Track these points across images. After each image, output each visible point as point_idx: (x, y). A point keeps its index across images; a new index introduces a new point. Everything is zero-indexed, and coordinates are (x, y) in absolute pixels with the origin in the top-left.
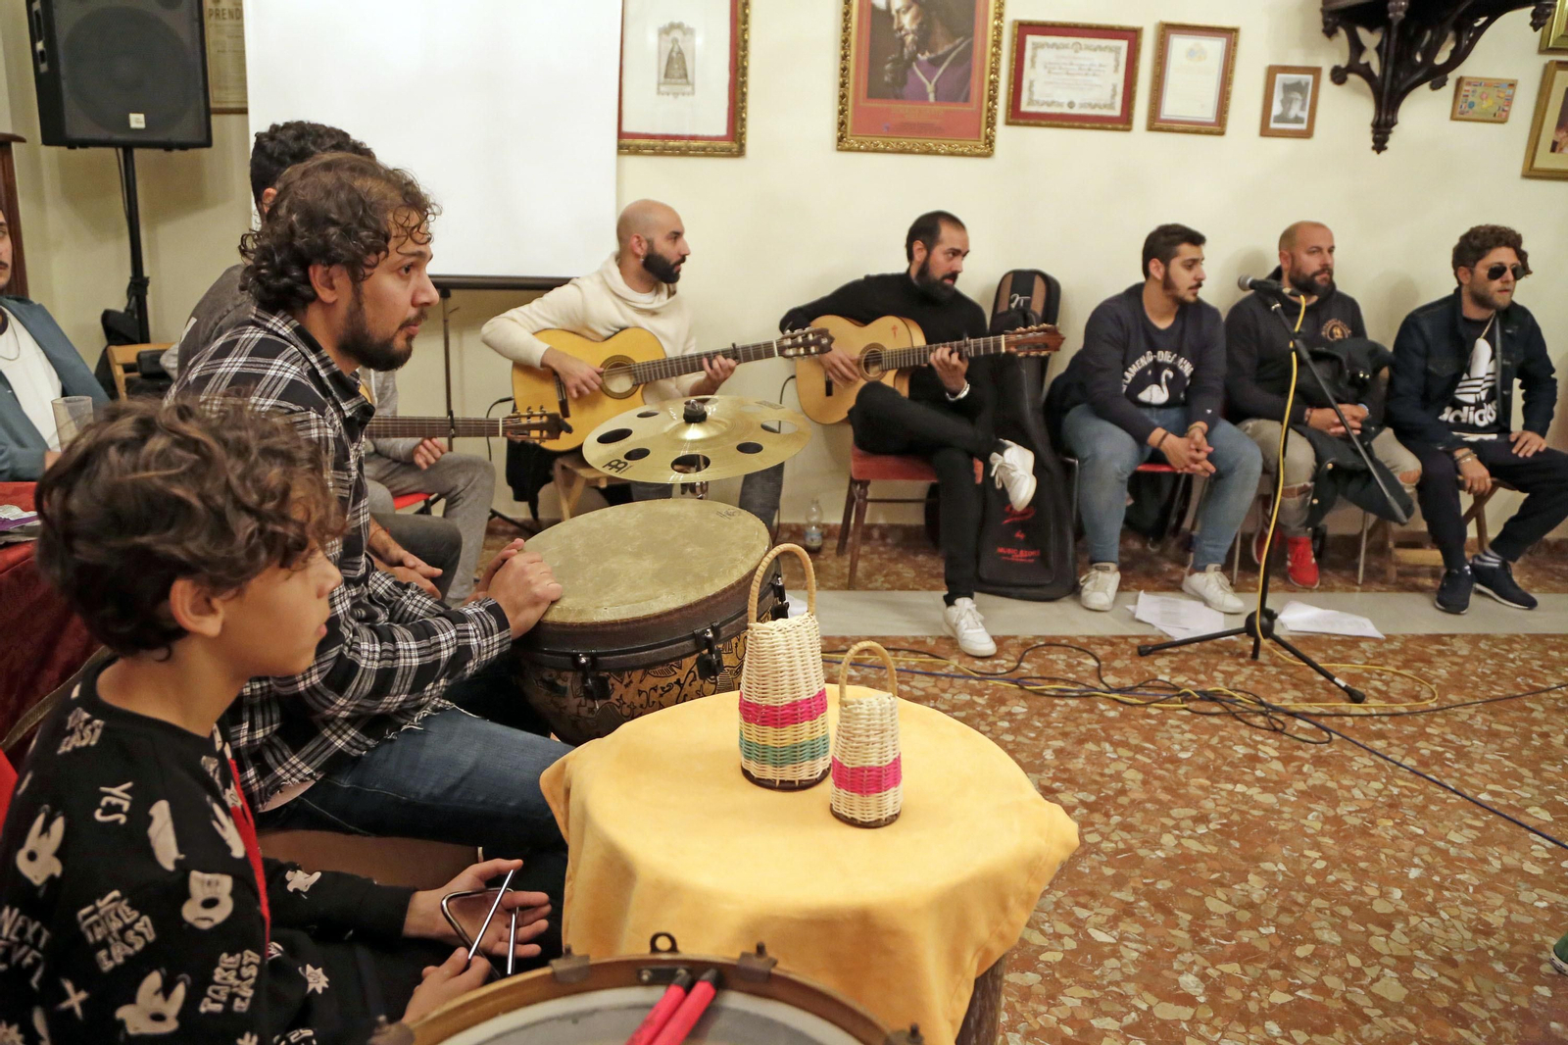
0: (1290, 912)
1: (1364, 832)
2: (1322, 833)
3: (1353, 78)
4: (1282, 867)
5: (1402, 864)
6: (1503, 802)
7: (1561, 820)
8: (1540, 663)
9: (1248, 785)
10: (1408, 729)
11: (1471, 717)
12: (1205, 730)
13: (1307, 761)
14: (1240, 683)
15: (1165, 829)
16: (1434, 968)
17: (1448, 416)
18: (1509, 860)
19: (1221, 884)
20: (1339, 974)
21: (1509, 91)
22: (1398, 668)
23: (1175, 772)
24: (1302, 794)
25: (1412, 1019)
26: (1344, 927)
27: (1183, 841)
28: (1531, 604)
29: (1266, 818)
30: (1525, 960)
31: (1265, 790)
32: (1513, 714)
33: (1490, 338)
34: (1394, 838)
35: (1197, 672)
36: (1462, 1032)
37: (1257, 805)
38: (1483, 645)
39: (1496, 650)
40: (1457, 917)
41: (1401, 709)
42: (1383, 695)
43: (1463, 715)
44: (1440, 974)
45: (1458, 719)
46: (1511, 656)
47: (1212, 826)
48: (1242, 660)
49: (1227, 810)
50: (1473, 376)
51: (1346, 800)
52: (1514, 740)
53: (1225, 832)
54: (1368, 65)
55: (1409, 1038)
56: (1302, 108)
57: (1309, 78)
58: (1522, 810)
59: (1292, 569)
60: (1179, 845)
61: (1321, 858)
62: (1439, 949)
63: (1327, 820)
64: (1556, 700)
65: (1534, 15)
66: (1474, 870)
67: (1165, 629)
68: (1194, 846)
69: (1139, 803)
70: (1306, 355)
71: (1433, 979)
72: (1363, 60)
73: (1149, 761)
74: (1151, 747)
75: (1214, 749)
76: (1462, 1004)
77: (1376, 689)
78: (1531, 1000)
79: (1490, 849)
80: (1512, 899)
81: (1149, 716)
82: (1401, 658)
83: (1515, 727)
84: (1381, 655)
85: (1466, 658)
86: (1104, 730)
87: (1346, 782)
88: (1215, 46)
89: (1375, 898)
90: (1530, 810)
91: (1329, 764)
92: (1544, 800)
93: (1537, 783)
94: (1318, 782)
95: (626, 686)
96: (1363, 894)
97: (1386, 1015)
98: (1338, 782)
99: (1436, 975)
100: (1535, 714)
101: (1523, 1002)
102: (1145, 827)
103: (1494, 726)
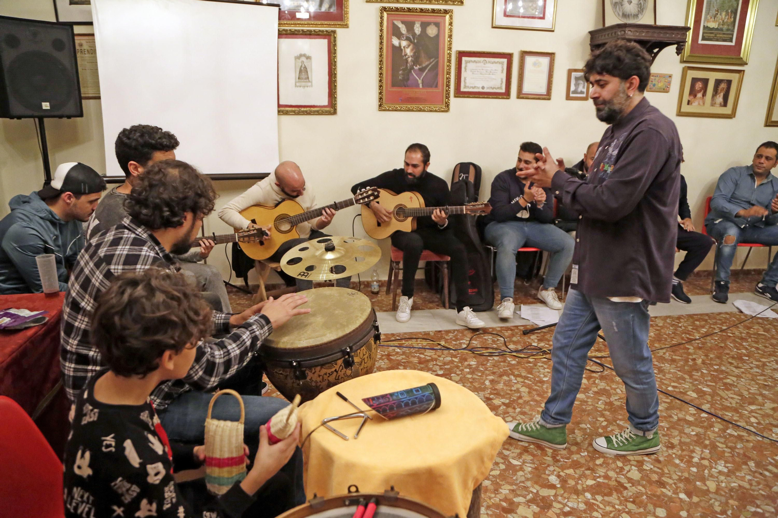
2: (605, 410)
4: (589, 426)
6: (677, 390)
7: (701, 396)
8: (691, 327)
11: (664, 353)
13: (597, 378)
16: (652, 464)
18: (681, 416)
20: (614, 470)
21: (669, 79)
23: (542, 387)
24: (596, 393)
25: (643, 486)
28: (688, 301)
29: (581, 405)
30: (687, 457)
32: (681, 351)
35: (549, 341)
36: (664, 490)
38: (668, 321)
39: (674, 323)
43: (661, 352)
44: (654, 467)
45: (659, 355)
46: (680, 325)
51: (614, 394)
52: (682, 363)
55: (642, 494)
58: (685, 393)
61: (605, 421)
63: (606, 404)
64: (698, 343)
65: (677, 49)
66: (667, 421)
67: (535, 322)
69: (527, 402)
71: (651, 469)
73: (530, 383)
74: (531, 376)
76: (663, 478)
78: (689, 474)
79: (673, 411)
80: (682, 432)
81: (530, 362)
83: (682, 357)
85: (662, 327)
86: (510, 370)
87: (613, 386)
88: (545, 61)
90: (688, 393)
91: (606, 379)
92: (694, 388)
93: (691, 381)
94: (602, 387)
95: (314, 373)
97: (633, 486)
98: (610, 387)
99: (652, 467)
100: (690, 351)
101: (686, 475)
102: (531, 412)
103: (674, 357)
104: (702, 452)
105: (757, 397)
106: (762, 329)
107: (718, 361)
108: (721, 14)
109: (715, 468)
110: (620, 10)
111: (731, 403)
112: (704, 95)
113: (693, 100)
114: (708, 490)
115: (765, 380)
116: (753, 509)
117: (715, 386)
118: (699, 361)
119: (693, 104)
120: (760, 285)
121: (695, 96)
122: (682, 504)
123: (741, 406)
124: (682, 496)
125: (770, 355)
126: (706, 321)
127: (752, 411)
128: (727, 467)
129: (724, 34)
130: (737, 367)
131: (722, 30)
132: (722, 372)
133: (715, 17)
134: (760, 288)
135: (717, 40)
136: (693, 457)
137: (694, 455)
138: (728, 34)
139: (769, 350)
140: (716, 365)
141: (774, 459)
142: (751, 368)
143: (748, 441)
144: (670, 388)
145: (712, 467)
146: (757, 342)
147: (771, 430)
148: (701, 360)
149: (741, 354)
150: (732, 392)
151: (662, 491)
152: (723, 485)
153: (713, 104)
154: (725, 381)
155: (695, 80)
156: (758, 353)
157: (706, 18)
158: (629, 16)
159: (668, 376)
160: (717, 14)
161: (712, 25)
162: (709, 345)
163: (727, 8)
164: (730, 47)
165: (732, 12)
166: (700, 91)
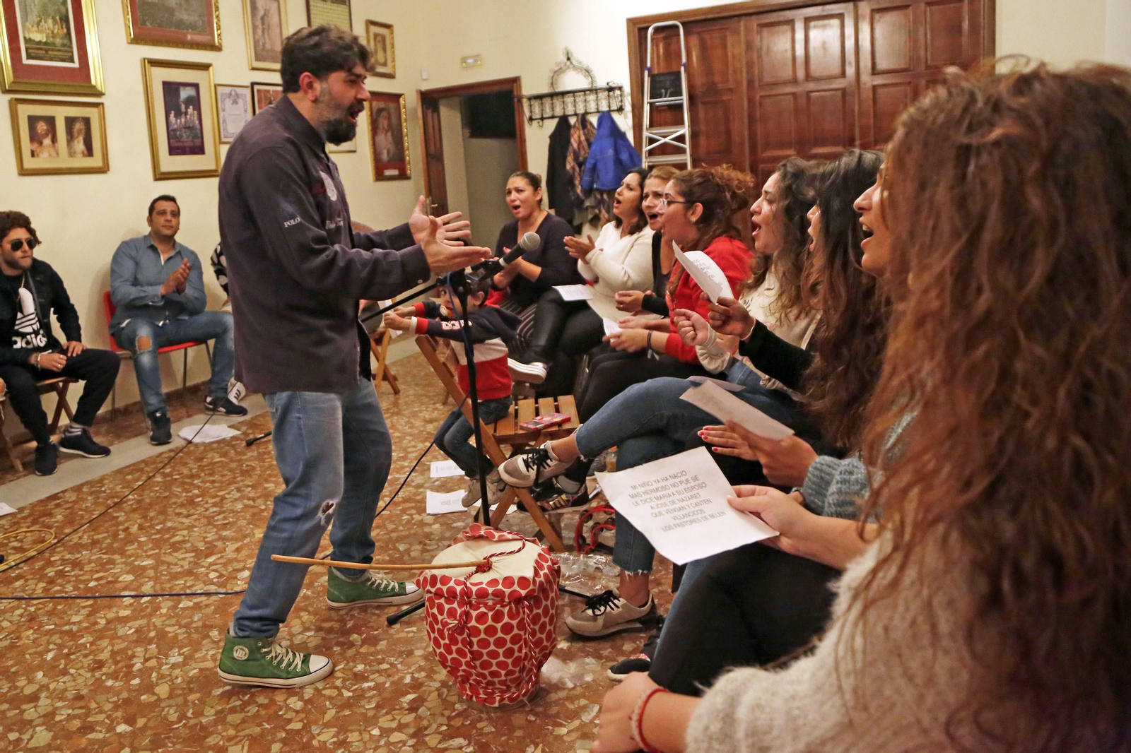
1: (13, 647)
5: (41, 654)
7: (139, 575)
8: (120, 486)
10: (38, 565)
11: (80, 538)
16: (69, 708)
17: (20, 344)
18: (111, 615)
22: (28, 527)
26: (5, 717)
28: (105, 452)
30: (124, 669)
32: (106, 525)
33: (27, 287)
34: (35, 640)
36: (91, 736)
38: (85, 489)
39: (93, 489)
40: (82, 667)
41: (32, 553)
42: (17, 550)
43: (75, 538)
44: (74, 709)
45: (71, 543)
46: (103, 489)
50: (26, 314)
52: (108, 541)
58: (116, 581)
62: (70, 695)
64: (132, 505)
66: (89, 633)
71: (69, 715)
76: (89, 719)
77: (14, 548)
78: (129, 691)
79: (98, 615)
80: (114, 637)
82: (29, 520)
83: (107, 532)
84: (17, 523)
85: (75, 502)
89: (24, 686)
90: (120, 579)
92: (128, 568)
93: (124, 560)
96: (16, 688)
99: (71, 711)
100: (120, 519)
101: (125, 695)
103: (95, 537)
104: (146, 650)
105: (216, 543)
106: (217, 455)
107: (161, 518)
108: (46, 22)
109: (166, 664)
111: (182, 566)
112: (54, 140)
113: (38, 150)
114: (159, 700)
115: (225, 518)
116: (221, 692)
117: (158, 554)
118: (134, 529)
119: (41, 155)
120: (209, 399)
121: (41, 143)
122: (122, 740)
123: (196, 563)
124: (122, 728)
125: (229, 484)
126: (142, 470)
127: (210, 565)
128: (182, 654)
129: (59, 51)
130: (188, 516)
131: (53, 44)
132: (168, 530)
133: (38, 24)
134: (210, 403)
135: (51, 60)
136: (133, 665)
137: (135, 660)
138: (66, 51)
139: (228, 477)
140: (158, 524)
142: (207, 510)
143: (207, 606)
144: (92, 584)
145: (161, 665)
146: (212, 474)
147: (236, 578)
148: (136, 526)
149: (191, 497)
150: (183, 551)
151: (90, 740)
152: (179, 680)
153: (72, 154)
154: (172, 540)
155: (33, 120)
156: (214, 487)
157: (24, 26)
159: (87, 568)
160: (40, 21)
161: (38, 37)
162: (148, 501)
163: (53, 14)
164: (73, 69)
165: (61, 19)
166: (46, 135)
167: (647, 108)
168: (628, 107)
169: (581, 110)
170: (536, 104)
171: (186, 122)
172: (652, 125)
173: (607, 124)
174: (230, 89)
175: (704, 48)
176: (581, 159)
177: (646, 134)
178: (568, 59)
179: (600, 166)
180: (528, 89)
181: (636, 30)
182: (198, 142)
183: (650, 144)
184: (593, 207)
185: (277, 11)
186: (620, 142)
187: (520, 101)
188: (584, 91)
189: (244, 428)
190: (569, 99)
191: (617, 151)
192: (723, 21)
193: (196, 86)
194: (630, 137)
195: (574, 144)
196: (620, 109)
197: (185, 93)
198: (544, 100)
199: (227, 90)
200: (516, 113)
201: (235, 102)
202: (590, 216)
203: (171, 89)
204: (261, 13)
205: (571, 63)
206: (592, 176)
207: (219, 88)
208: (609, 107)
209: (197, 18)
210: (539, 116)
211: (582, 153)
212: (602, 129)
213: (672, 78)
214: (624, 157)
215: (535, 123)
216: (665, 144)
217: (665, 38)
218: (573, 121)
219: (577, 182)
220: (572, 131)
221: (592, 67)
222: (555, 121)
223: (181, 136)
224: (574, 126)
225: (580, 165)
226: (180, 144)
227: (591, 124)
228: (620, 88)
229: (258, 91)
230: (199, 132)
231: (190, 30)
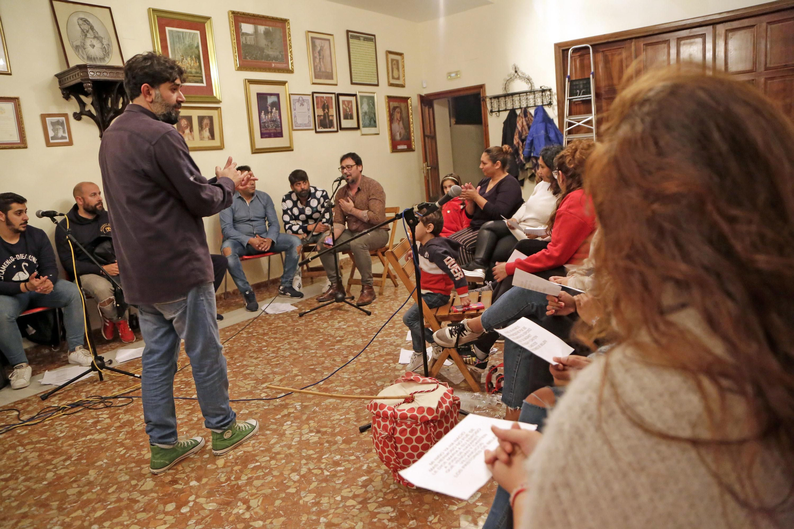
0: (107, 477)
2: (126, 439)
3: (84, 117)
4: (105, 461)
9: (92, 434)
12: (73, 420)
13: (122, 413)
14: (93, 393)
15: (48, 471)
19: (75, 481)
20: (128, 491)
23: (56, 444)
24: (118, 427)
25: (156, 492)
26: (131, 471)
27: (57, 472)
28: (221, 317)
29: (100, 444)
31: (101, 433)
35: (72, 396)
36: (175, 486)
37: (96, 441)
47: (73, 459)
48: (95, 383)
49: (80, 450)
51: (137, 421)
53: (80, 459)
54: (89, 111)
55: (153, 499)
56: (64, 132)
57: (63, 118)
59: (122, 336)
60: (56, 474)
61: (124, 449)
63: (128, 433)
66: (187, 425)
67: (56, 384)
68: (63, 471)
69: (36, 466)
70: (75, 240)
72: (87, 109)
73: (43, 445)
74: (45, 438)
75: (77, 426)
76: (177, 476)
78: (202, 462)
79: (194, 415)
81: (46, 425)
86: (18, 442)
87: (137, 415)
88: (9, 106)
91: (131, 410)
94: (125, 420)
96: (141, 454)
97: (145, 496)
98: (134, 416)
101: (199, 464)
102: (38, 475)
105: (269, 376)
106: (281, 322)
107: (241, 358)
108: (186, 59)
110: (83, 53)
111: (247, 389)
112: (191, 130)
114: (217, 468)
115: (278, 361)
116: (252, 466)
120: (281, 288)
121: (183, 132)
122: (192, 490)
124: (193, 483)
125: (284, 340)
127: (264, 388)
129: (194, 76)
130: (256, 359)
131: (192, 72)
132: (244, 366)
133: (182, 61)
134: (282, 290)
135: (190, 82)
138: (198, 77)
139: (284, 336)
141: (275, 419)
142: (268, 355)
143: (256, 413)
146: (275, 334)
149: (261, 347)
150: (250, 379)
151: (175, 488)
152: (231, 457)
153: (202, 139)
154: (244, 373)
156: (275, 341)
158: (94, 59)
160: (183, 59)
162: (235, 348)
163: (190, 54)
164: (203, 87)
165: (195, 57)
166: (187, 127)
167: (567, 103)
168: (555, 103)
169: (524, 105)
170: (495, 102)
171: (271, 117)
172: (570, 114)
173: (540, 114)
174: (298, 96)
175: (607, 62)
176: (523, 137)
177: (566, 120)
178: (516, 72)
179: (536, 142)
180: (490, 92)
181: (561, 51)
182: (279, 130)
183: (569, 127)
184: (531, 169)
185: (329, 47)
186: (549, 125)
187: (484, 100)
188: (526, 92)
189: (300, 306)
190: (516, 98)
191: (546, 131)
192: (619, 43)
193: (278, 95)
194: (556, 122)
195: (519, 127)
196: (550, 104)
197: (271, 100)
198: (500, 99)
199: (297, 97)
200: (482, 108)
201: (302, 105)
202: (529, 175)
203: (262, 97)
204: (319, 48)
205: (518, 74)
206: (531, 148)
207: (291, 96)
208: (543, 102)
209: (278, 53)
210: (497, 110)
211: (524, 133)
212: (537, 117)
213: (585, 82)
214: (552, 135)
215: (494, 114)
216: (579, 126)
217: (580, 56)
218: (518, 112)
219: (521, 152)
220: (518, 119)
221: (531, 76)
222: (507, 112)
223: (268, 126)
224: (519, 115)
225: (523, 141)
226: (268, 131)
227: (530, 114)
228: (550, 90)
229: (316, 97)
230: (279, 123)
231: (274, 61)
